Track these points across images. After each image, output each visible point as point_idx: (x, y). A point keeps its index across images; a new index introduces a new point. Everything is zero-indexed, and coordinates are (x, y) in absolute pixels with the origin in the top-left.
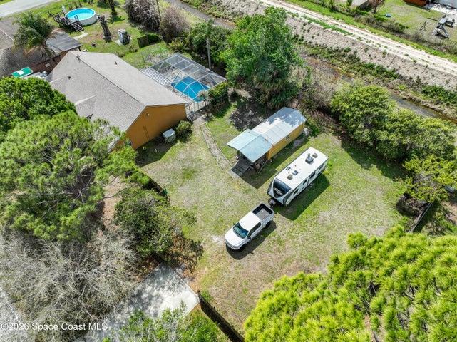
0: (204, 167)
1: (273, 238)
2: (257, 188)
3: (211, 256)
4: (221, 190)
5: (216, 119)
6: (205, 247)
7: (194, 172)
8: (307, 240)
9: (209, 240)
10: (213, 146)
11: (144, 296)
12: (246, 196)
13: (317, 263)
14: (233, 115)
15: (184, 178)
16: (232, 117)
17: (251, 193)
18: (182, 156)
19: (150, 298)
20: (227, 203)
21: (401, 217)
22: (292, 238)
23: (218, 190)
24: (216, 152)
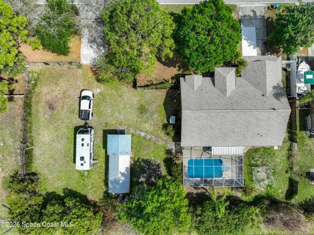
0: (139, 120)
1: (76, 111)
2: (104, 130)
3: (93, 83)
4: (118, 115)
5: (165, 156)
6: (99, 84)
7: (141, 113)
8: (62, 123)
9: (100, 88)
10: (149, 136)
11: (102, 48)
12: (105, 121)
13: (51, 116)
14: (159, 168)
15: (142, 106)
16: (158, 166)
17: (104, 124)
18: (155, 116)
19: (99, 50)
20: (109, 110)
21: (33, 171)
22: (69, 118)
23: (120, 114)
24: (143, 134)
